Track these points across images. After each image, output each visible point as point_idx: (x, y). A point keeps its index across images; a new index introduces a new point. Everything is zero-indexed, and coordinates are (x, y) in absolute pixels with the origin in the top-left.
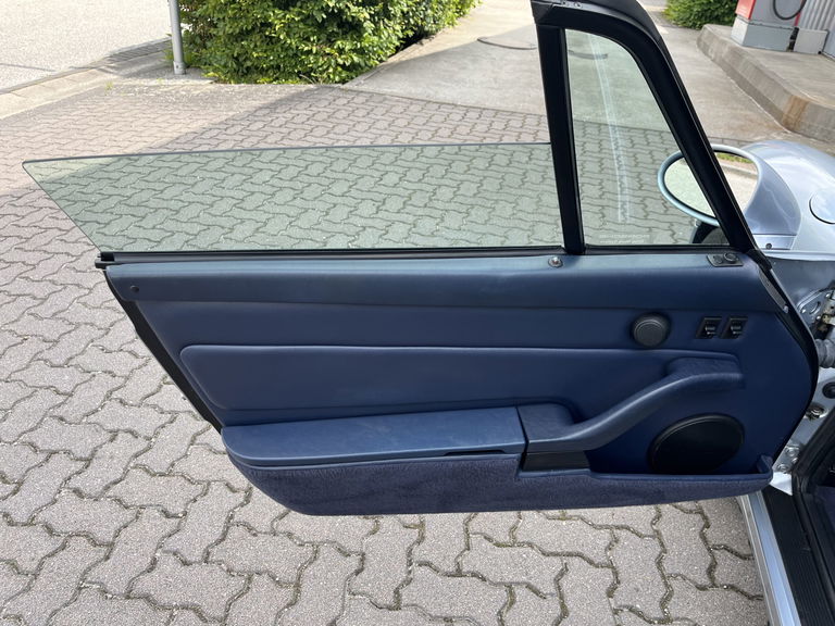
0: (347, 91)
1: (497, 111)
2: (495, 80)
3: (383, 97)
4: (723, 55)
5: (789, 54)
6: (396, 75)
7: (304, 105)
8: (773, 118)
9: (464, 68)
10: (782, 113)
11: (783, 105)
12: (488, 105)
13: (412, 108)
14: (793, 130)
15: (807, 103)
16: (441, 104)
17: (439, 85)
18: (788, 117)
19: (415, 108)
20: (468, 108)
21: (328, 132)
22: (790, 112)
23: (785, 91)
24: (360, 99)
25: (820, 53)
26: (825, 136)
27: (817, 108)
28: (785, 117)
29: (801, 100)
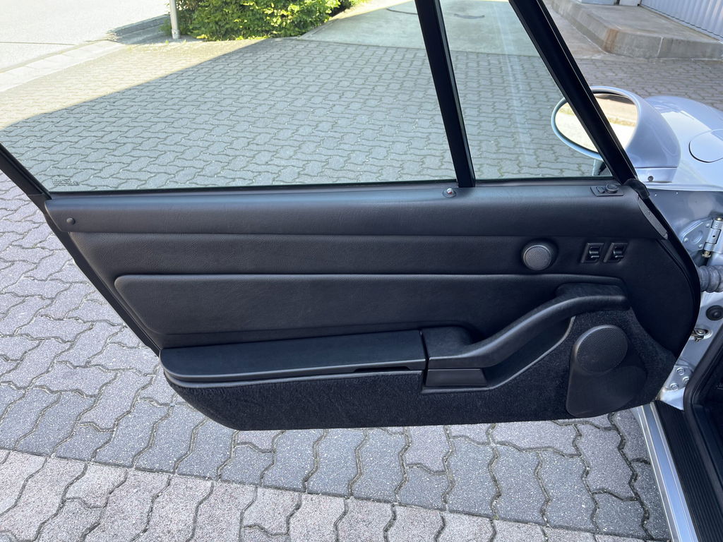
0: (302, 40)
1: (408, 49)
2: (404, 32)
3: (329, 44)
4: (568, 11)
5: (616, 7)
6: (333, 32)
7: (275, 50)
8: (597, 46)
9: (381, 26)
10: (603, 41)
11: (603, 36)
12: (401, 45)
13: (349, 49)
14: (609, 52)
15: (617, 32)
16: (368, 46)
17: (364, 36)
18: (606, 43)
19: (351, 49)
20: (387, 48)
21: (297, 63)
22: (607, 39)
23: (605, 27)
24: (313, 45)
25: (638, 5)
26: (630, 53)
27: (625, 34)
28: (604, 44)
29: (613, 30)
